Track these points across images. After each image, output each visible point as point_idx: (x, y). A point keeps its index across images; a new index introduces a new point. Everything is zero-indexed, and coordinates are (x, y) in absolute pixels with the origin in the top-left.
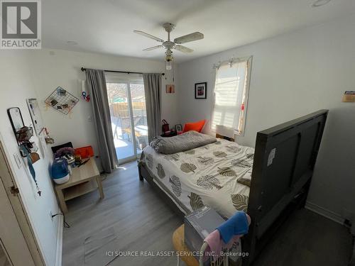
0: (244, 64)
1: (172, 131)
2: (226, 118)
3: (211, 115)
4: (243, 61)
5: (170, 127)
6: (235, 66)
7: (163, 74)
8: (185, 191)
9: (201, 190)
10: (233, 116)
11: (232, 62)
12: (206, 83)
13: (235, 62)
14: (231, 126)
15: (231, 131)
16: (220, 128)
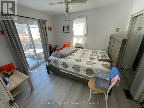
0: (85, 18)
1: (54, 49)
2: (79, 40)
3: (72, 39)
4: (85, 17)
5: (53, 47)
6: (81, 19)
7: (47, 21)
8: (82, 69)
9: (90, 67)
10: (82, 39)
11: (80, 17)
12: (69, 26)
13: (81, 17)
14: (81, 43)
15: (82, 45)
16: (77, 44)
